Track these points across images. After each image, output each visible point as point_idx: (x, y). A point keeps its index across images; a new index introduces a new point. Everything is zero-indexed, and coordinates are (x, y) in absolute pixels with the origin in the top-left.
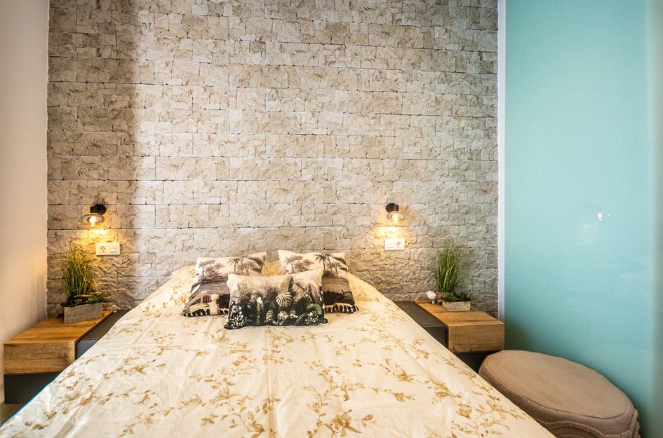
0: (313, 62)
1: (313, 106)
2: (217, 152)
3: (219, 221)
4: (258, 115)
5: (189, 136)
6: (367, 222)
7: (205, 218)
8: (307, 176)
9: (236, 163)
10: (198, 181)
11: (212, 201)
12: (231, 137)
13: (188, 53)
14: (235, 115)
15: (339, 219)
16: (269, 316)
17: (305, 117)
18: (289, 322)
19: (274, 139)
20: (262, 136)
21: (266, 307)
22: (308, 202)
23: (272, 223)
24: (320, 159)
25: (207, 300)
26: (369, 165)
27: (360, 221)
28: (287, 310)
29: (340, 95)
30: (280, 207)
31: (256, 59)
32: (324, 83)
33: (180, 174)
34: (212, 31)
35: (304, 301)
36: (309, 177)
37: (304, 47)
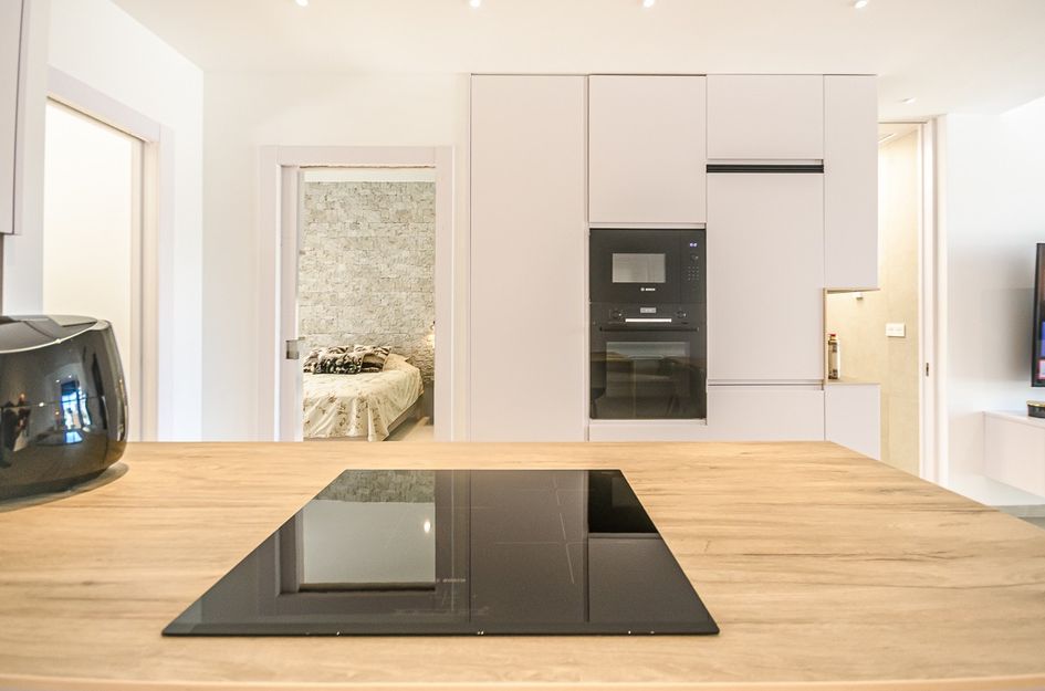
0: (388, 234)
1: (388, 260)
2: (331, 289)
3: (332, 330)
4: (356, 267)
5: (315, 280)
6: (422, 331)
7: (323, 328)
8: (384, 303)
9: (342, 295)
10: (321, 306)
11: (327, 318)
12: (339, 280)
13: (314, 232)
14: (342, 267)
15: (405, 329)
16: (332, 369)
17: (383, 267)
18: (341, 372)
19: (364, 281)
20: (357, 279)
21: (331, 366)
22: (385, 319)
23: (364, 331)
24: (392, 293)
25: (310, 365)
26: (423, 296)
27: (417, 331)
28: (340, 366)
29: (405, 253)
30: (368, 322)
31: (354, 233)
32: (395, 246)
33: (310, 302)
34: (328, 219)
35: (349, 363)
36: (385, 304)
37: (383, 225)
